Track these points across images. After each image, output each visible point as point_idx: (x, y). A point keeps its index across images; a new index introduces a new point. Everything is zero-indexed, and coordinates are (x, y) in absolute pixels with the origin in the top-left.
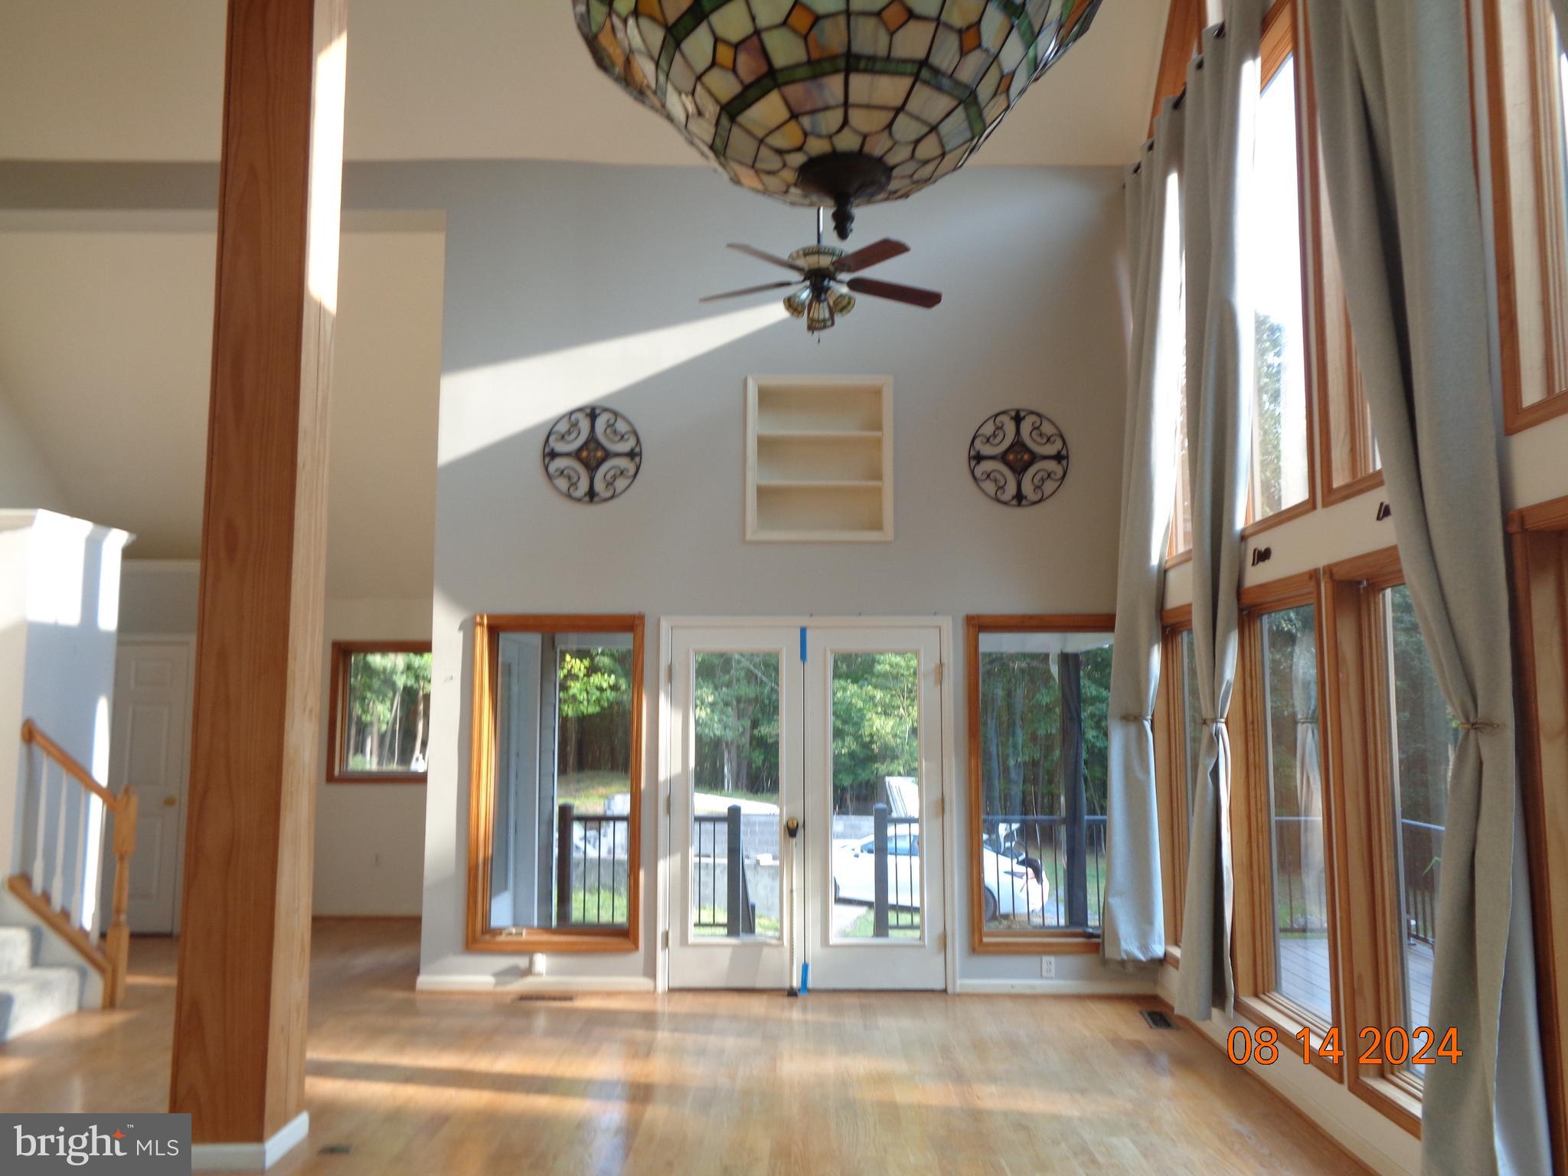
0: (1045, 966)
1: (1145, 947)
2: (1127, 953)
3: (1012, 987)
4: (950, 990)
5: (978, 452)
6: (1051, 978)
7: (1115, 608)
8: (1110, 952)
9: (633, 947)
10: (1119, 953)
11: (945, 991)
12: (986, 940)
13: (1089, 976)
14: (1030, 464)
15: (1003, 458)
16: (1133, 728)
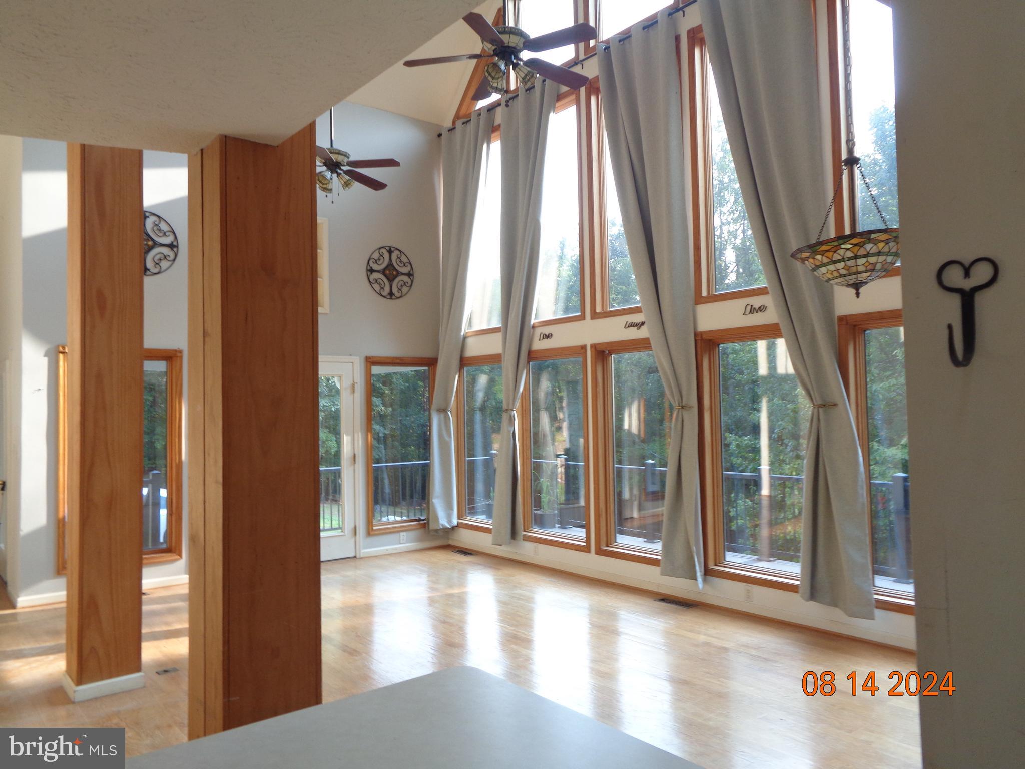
0: (402, 538)
1: (450, 521)
2: (442, 525)
3: (387, 550)
4: (358, 556)
5: (372, 268)
6: (404, 543)
7: (438, 355)
8: (432, 526)
9: (179, 557)
10: (439, 526)
11: (355, 557)
12: (374, 528)
13: (420, 540)
14: (396, 277)
15: (383, 272)
16: (442, 415)
